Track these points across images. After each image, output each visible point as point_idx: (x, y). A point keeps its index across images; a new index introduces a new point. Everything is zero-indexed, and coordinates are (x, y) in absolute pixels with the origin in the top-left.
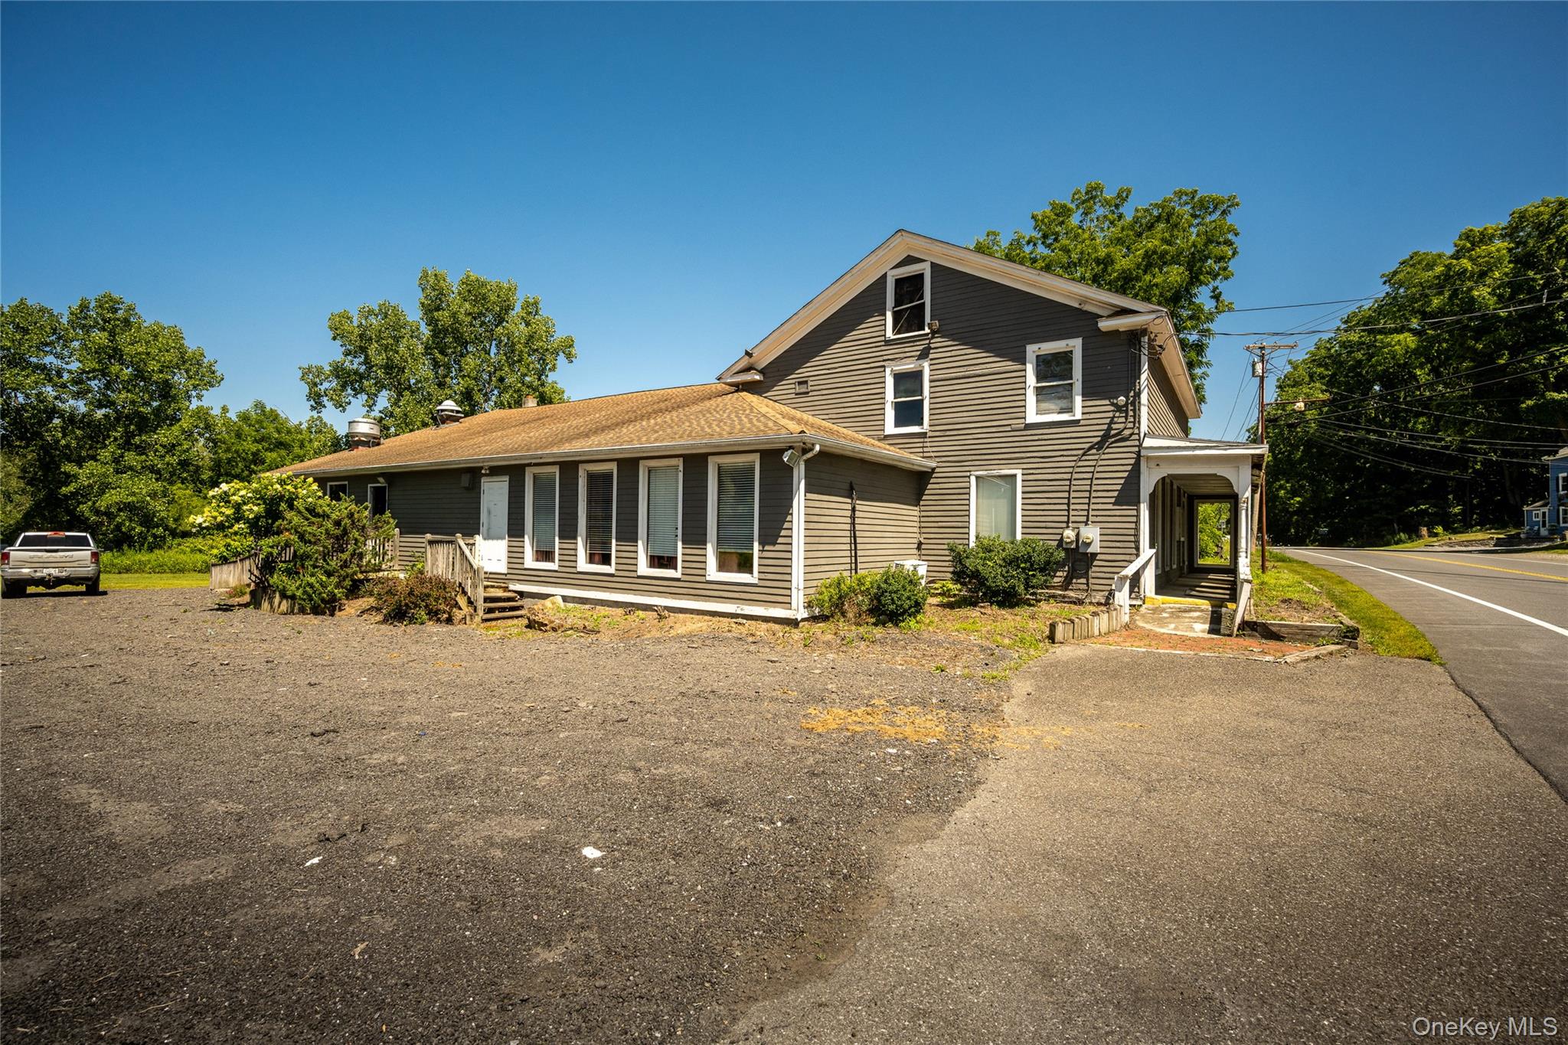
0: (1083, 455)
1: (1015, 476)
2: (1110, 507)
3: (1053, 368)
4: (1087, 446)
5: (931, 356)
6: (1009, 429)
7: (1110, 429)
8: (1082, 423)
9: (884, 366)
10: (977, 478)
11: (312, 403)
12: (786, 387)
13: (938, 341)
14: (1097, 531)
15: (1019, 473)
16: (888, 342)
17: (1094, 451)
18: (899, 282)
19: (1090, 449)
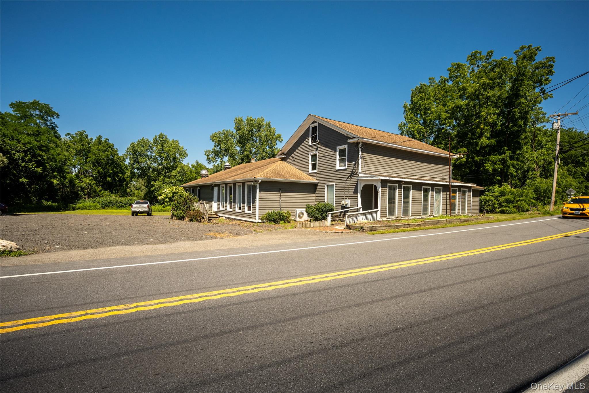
0: (347, 179)
1: (334, 185)
2: (352, 194)
3: (342, 153)
4: (348, 176)
5: (318, 150)
6: (333, 171)
7: (353, 171)
8: (347, 169)
9: (309, 153)
10: (327, 185)
11: (208, 161)
12: (290, 159)
13: (320, 146)
14: (349, 201)
15: (335, 184)
16: (310, 146)
17: (349, 178)
18: (313, 128)
19: (349, 177)
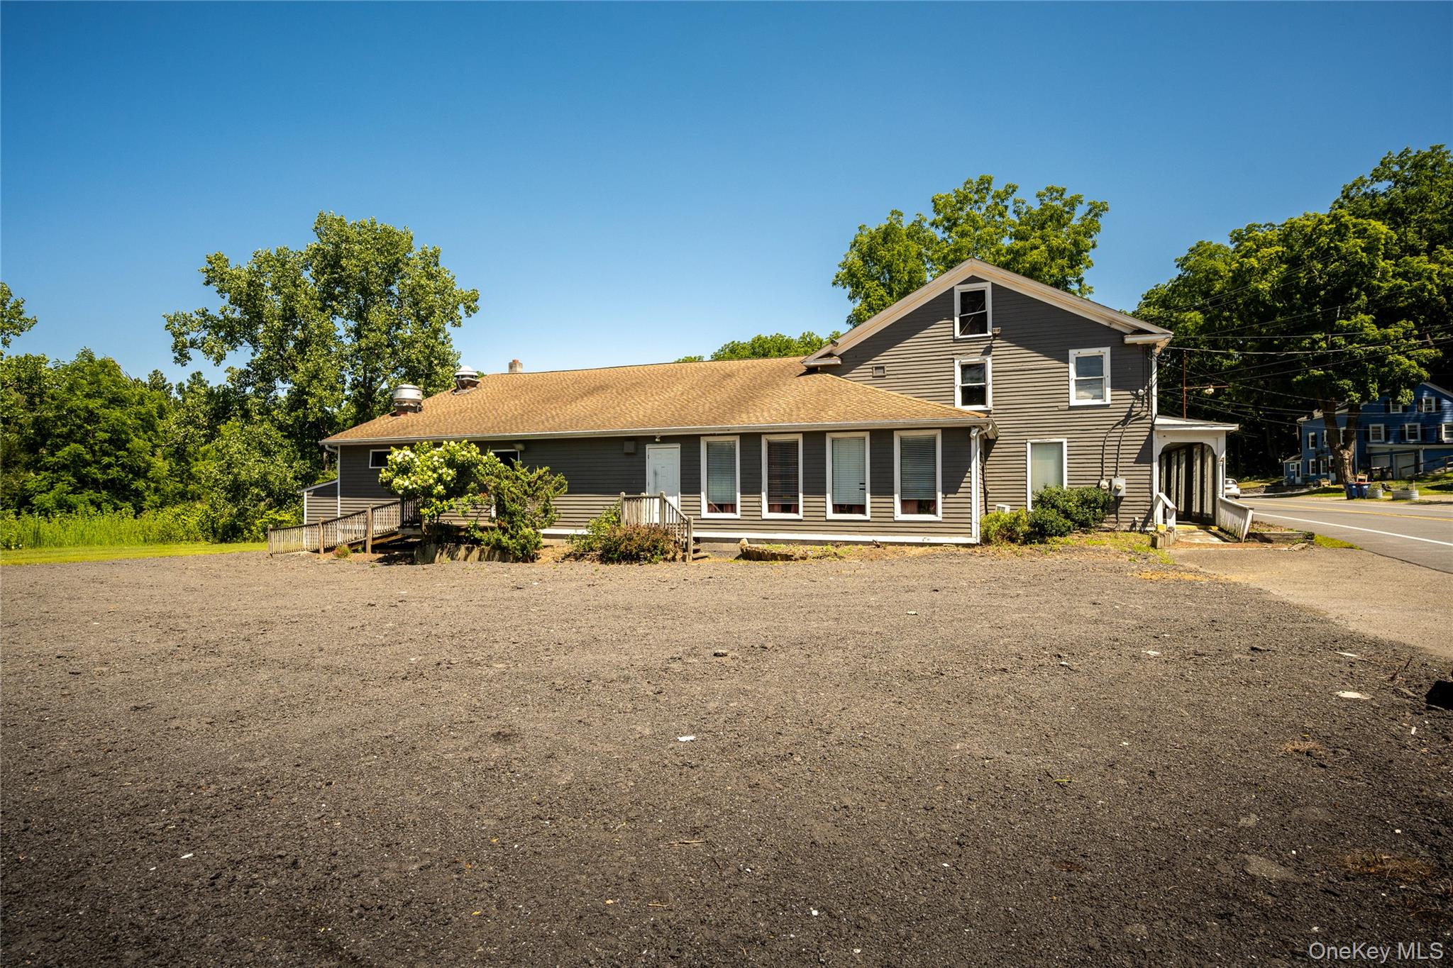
0: (1113, 429)
1: (1062, 443)
2: (1132, 464)
3: (1089, 368)
4: (1115, 422)
5: (993, 353)
6: (1056, 409)
7: (1131, 411)
8: (1111, 406)
9: (953, 359)
10: (1032, 444)
12: (865, 369)
13: (997, 343)
14: (1124, 481)
15: (1065, 441)
16: (956, 341)
17: (1120, 426)
18: (964, 295)
19: (1117, 425)
